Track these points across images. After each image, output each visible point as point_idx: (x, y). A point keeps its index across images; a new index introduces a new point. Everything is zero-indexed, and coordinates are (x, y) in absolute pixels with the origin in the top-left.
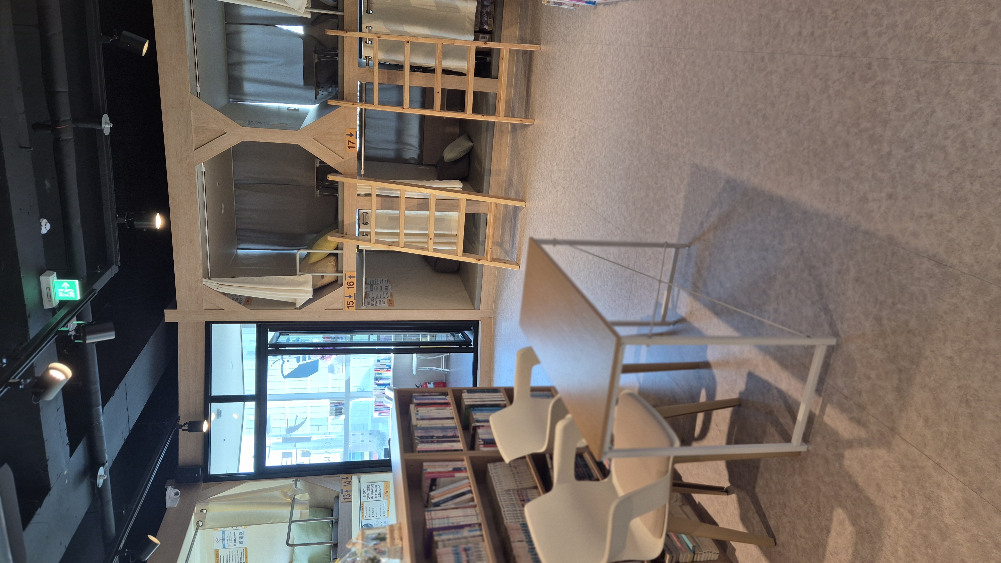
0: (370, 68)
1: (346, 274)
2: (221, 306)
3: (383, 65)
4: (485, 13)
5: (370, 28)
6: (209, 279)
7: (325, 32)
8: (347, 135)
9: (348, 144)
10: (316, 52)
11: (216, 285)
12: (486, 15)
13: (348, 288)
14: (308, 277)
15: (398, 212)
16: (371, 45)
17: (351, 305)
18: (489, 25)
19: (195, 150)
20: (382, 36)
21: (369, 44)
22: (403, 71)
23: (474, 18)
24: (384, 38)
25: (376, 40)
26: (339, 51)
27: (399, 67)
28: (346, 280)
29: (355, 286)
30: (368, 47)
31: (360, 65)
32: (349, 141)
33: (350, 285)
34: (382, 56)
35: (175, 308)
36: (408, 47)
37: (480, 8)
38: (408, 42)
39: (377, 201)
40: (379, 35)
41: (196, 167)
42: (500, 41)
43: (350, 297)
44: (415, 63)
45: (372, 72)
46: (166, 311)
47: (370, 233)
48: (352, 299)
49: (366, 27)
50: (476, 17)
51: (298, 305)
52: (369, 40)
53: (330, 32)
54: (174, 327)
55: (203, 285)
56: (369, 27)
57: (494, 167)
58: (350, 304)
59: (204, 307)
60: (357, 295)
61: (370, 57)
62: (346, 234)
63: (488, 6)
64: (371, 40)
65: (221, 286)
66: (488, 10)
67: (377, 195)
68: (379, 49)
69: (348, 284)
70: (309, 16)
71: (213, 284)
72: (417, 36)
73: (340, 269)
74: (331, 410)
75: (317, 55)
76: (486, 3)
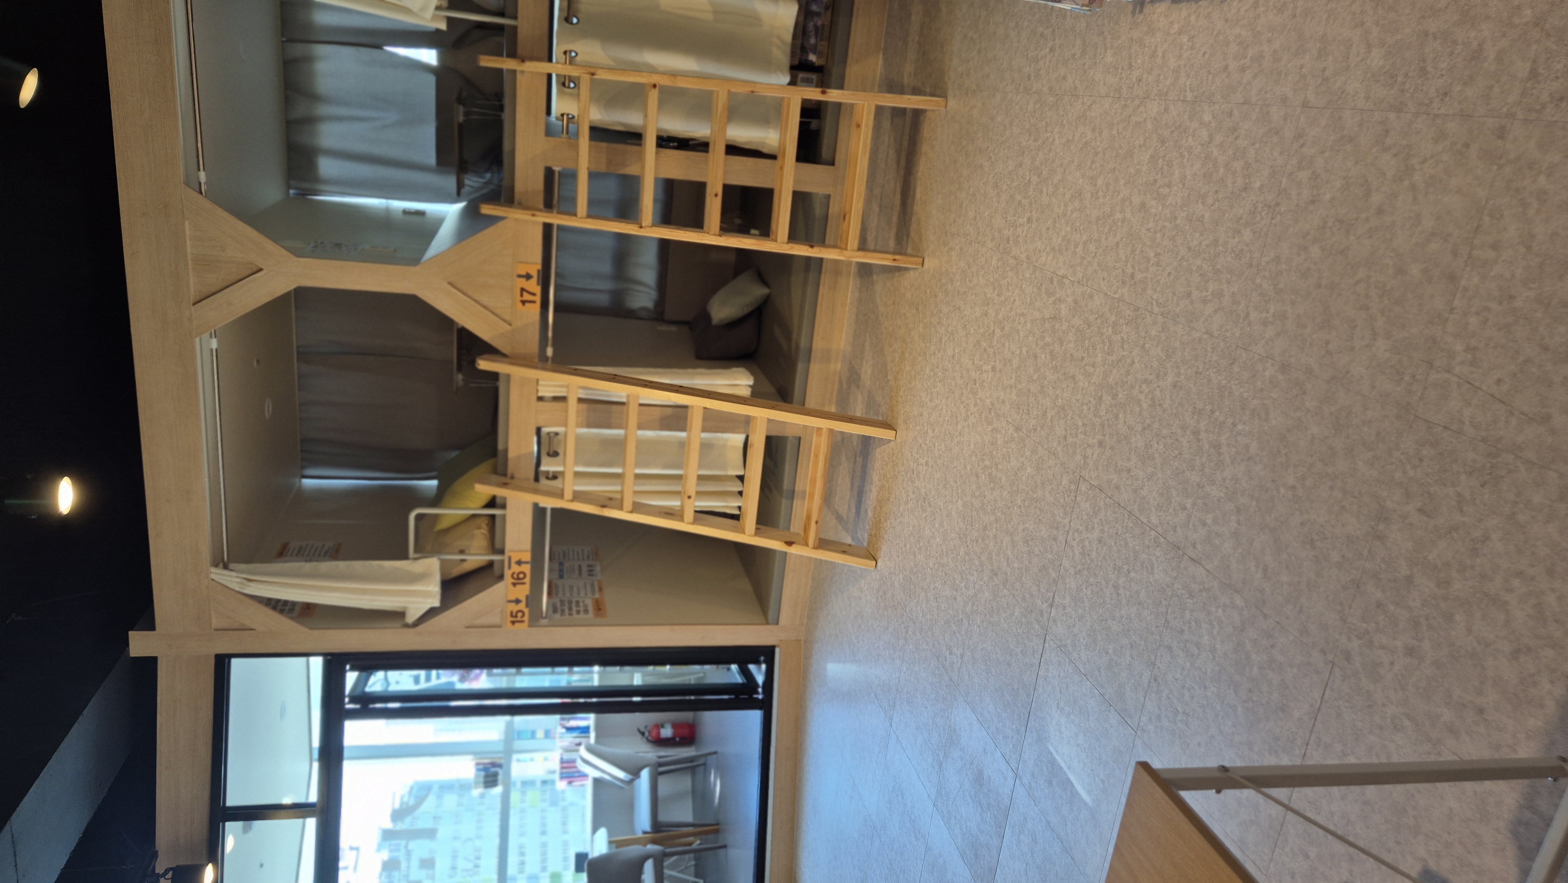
0: (570, 138)
1: (510, 558)
2: (248, 623)
3: (599, 133)
4: (811, 29)
5: (573, 54)
6: (226, 567)
7: (475, 61)
8: (520, 276)
9: (522, 295)
10: (460, 100)
11: (238, 580)
12: (813, 33)
13: (514, 584)
14: (432, 565)
15: (621, 432)
16: (576, 91)
17: (519, 619)
18: (819, 55)
19: (194, 304)
20: (599, 72)
21: (569, 87)
22: (640, 145)
23: (788, 37)
24: (602, 75)
25: (585, 79)
26: (506, 101)
27: (634, 137)
28: (510, 567)
29: (527, 580)
30: (566, 93)
31: (549, 132)
32: (523, 290)
33: (518, 579)
34: (597, 115)
35: (151, 626)
36: (653, 96)
37: (802, 18)
38: (655, 86)
39: (578, 411)
40: (592, 71)
41: (197, 339)
42: (841, 87)
43: (518, 601)
44: (666, 131)
45: (576, 147)
46: (132, 634)
47: (562, 473)
48: (522, 606)
49: (565, 53)
50: (794, 37)
51: (411, 618)
52: (570, 81)
53: (487, 62)
54: (149, 664)
55: (211, 582)
56: (571, 51)
57: (818, 344)
58: (516, 616)
59: (215, 623)
60: (533, 600)
61: (570, 116)
62: (512, 477)
63: (818, 14)
64: (576, 81)
65: (250, 584)
66: (819, 23)
67: (580, 400)
68: (591, 99)
69: (515, 576)
70: (443, 26)
71: (231, 579)
72: (674, 74)
73: (498, 545)
74: (476, 776)
75: (461, 108)
76: (814, 8)
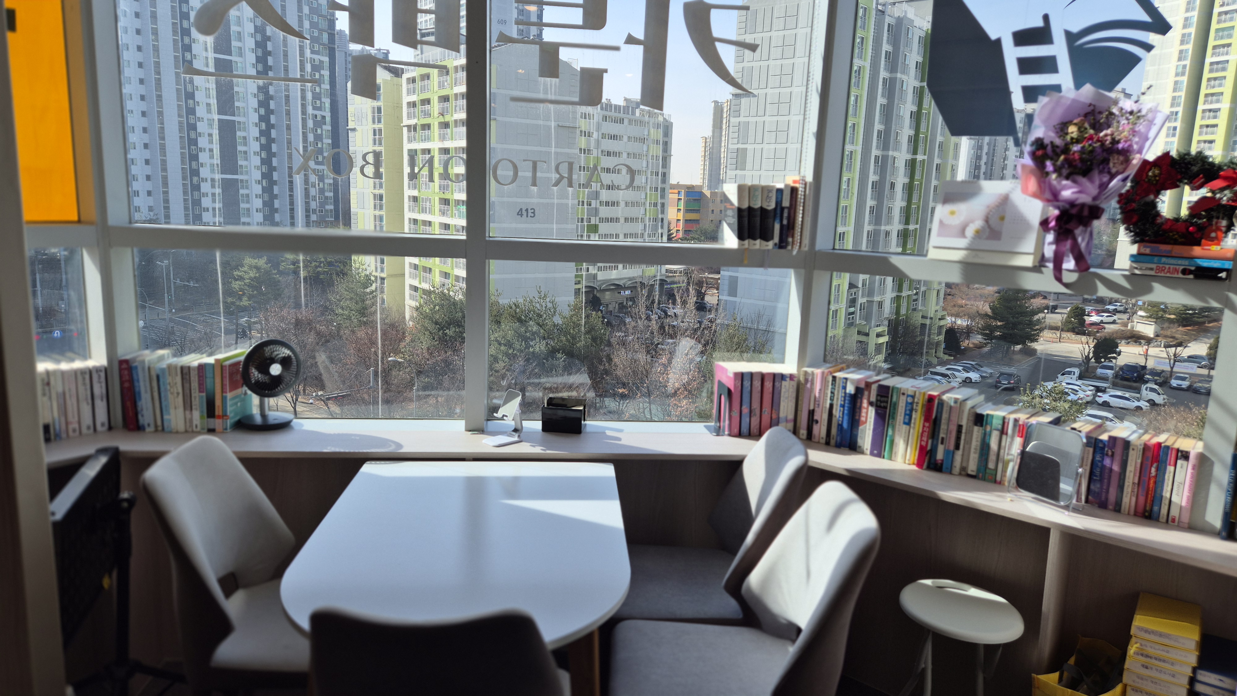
74: (766, 190)
